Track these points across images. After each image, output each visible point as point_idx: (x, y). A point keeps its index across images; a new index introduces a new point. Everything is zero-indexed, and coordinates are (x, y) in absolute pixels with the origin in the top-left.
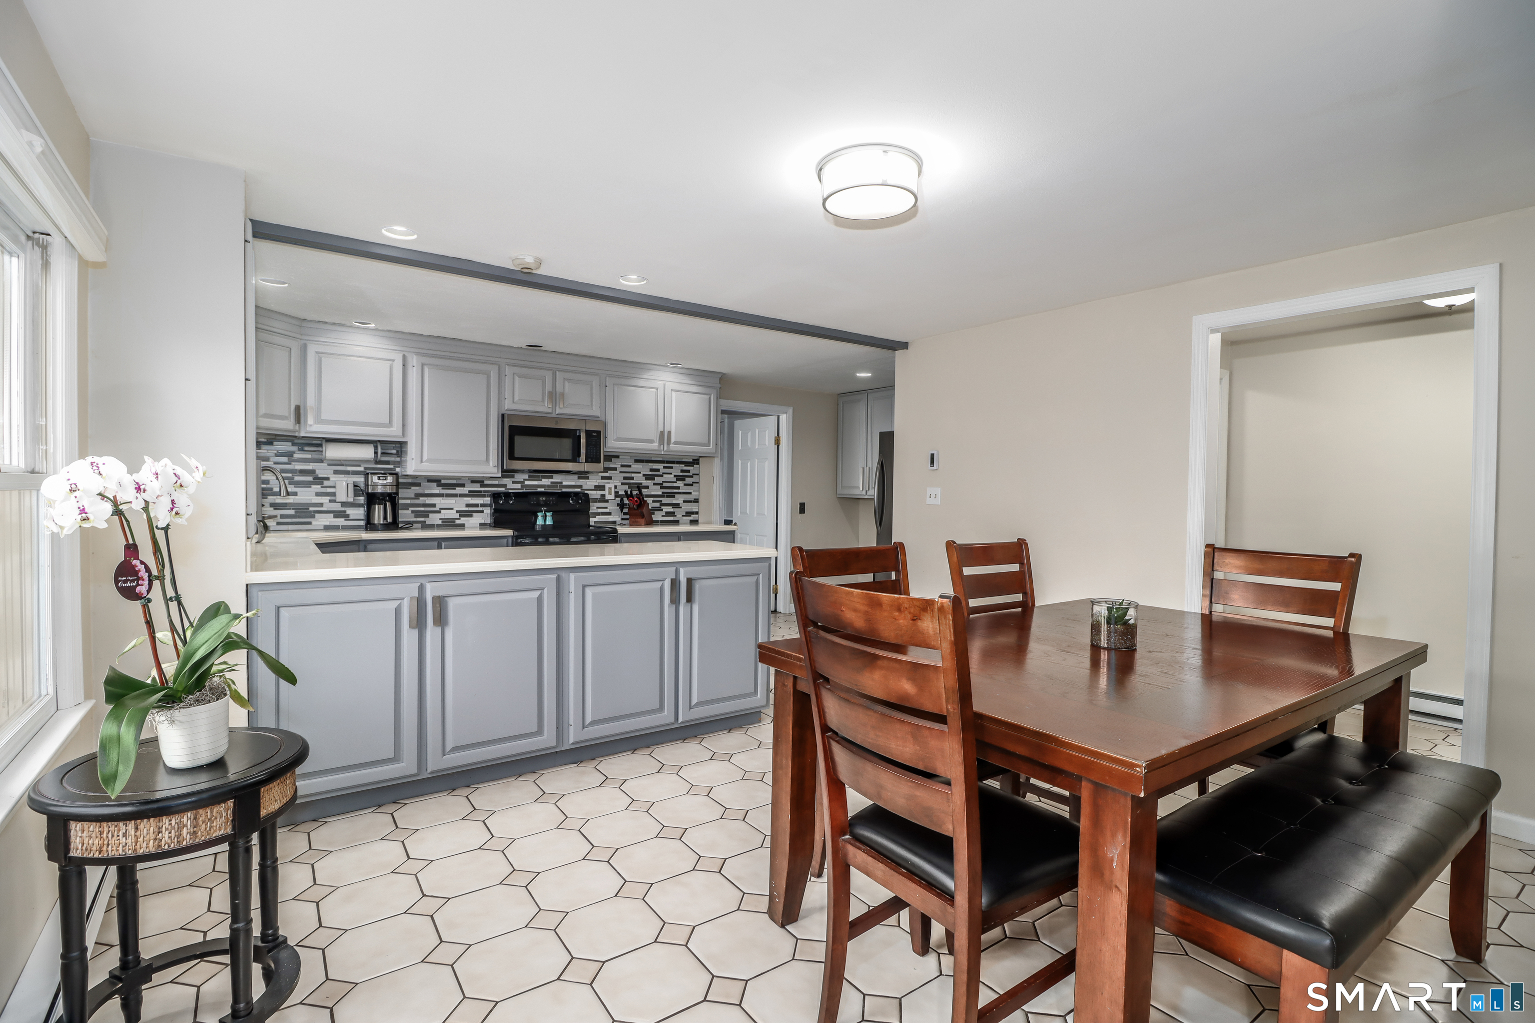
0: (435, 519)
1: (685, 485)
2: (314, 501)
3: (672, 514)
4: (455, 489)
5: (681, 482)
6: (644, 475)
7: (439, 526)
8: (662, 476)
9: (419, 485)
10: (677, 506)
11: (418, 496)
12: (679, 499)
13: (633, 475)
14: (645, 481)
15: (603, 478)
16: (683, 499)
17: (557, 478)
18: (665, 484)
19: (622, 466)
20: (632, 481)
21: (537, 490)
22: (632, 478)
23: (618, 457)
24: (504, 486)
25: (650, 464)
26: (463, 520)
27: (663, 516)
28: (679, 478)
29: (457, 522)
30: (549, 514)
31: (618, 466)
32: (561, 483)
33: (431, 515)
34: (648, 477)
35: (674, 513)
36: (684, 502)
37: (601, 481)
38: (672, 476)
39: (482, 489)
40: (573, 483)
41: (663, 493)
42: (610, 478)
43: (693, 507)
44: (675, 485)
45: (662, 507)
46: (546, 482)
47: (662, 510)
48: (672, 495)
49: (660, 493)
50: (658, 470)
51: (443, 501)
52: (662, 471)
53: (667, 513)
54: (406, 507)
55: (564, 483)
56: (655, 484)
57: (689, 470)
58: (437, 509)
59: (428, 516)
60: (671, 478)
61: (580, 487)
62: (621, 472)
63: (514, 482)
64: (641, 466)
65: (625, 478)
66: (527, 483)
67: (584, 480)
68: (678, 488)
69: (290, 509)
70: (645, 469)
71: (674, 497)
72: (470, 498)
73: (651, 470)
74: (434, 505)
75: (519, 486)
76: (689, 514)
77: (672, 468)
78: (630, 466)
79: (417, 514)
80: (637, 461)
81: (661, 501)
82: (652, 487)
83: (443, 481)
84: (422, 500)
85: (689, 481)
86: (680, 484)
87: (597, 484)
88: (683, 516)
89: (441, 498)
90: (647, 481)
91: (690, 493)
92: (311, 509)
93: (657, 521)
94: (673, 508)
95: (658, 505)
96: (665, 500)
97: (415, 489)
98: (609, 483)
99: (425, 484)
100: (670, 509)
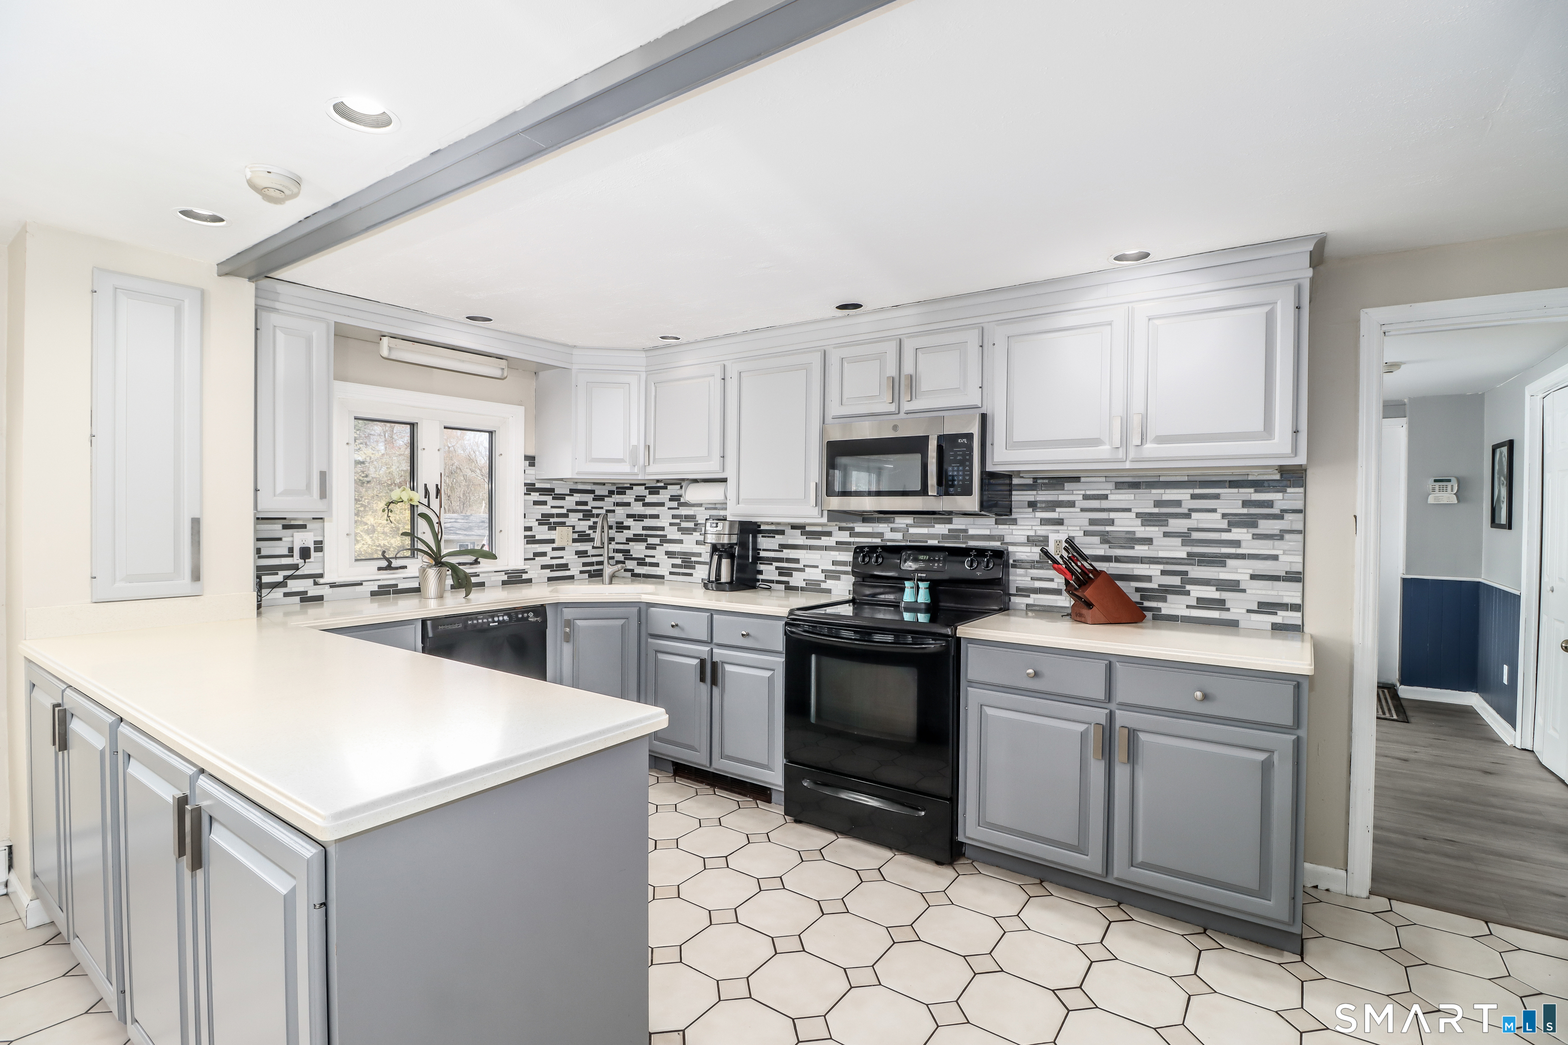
0: (797, 580)
1: (1256, 537)
2: (695, 551)
3: (1220, 604)
4: (820, 539)
5: (1245, 530)
6: (1138, 515)
7: (803, 589)
8: (1187, 516)
9: (782, 532)
10: (1234, 586)
11: (783, 547)
12: (1237, 571)
13: (1113, 515)
14: (1143, 528)
15: (1044, 522)
16: (1251, 572)
17: (958, 523)
18: (1196, 535)
19: (1086, 497)
20: (1108, 528)
21: (927, 542)
22: (1111, 522)
23: (1077, 479)
24: (881, 535)
25: (1154, 491)
26: (829, 584)
27: (1188, 607)
28: (1234, 521)
29: (823, 586)
30: (922, 585)
31: (1077, 497)
32: (966, 531)
33: (794, 573)
34: (1147, 519)
35: (1223, 602)
36: (1253, 577)
37: (1039, 528)
38: (1218, 516)
39: (852, 540)
40: (987, 532)
41: (1189, 554)
42: (1060, 522)
43: (1288, 593)
44: (1225, 536)
45: (1188, 587)
46: (941, 529)
47: (1188, 593)
48: (1219, 561)
49: (1184, 555)
50: (1178, 503)
51: (807, 556)
52: (1188, 504)
53: (1199, 600)
54: (770, 561)
55: (971, 532)
56: (1166, 535)
57: (1272, 502)
58: (800, 566)
59: (790, 575)
60: (1214, 520)
61: (1001, 538)
62: (1082, 510)
63: (892, 530)
64: (1132, 497)
65: (1092, 522)
66: (912, 530)
67: (1007, 527)
68: (1237, 543)
69: (678, 558)
70: (1144, 501)
71: (1224, 564)
72: (837, 553)
73: (1158, 504)
74: (797, 561)
75: (898, 536)
76: (1266, 607)
77: (1217, 497)
78: (1105, 497)
79: (782, 572)
80: (1119, 486)
81: (1186, 573)
82: (1159, 540)
83: (808, 529)
84: (787, 553)
85: (1266, 526)
86: (1238, 534)
87: (1032, 533)
88: (1249, 611)
89: (804, 551)
90: (1148, 528)
91: (1275, 558)
92: (693, 559)
93: (1173, 618)
94: (1217, 590)
95: (1176, 581)
96: (1196, 572)
97: (779, 539)
98: (1058, 531)
99: (788, 531)
100: (1210, 593)
